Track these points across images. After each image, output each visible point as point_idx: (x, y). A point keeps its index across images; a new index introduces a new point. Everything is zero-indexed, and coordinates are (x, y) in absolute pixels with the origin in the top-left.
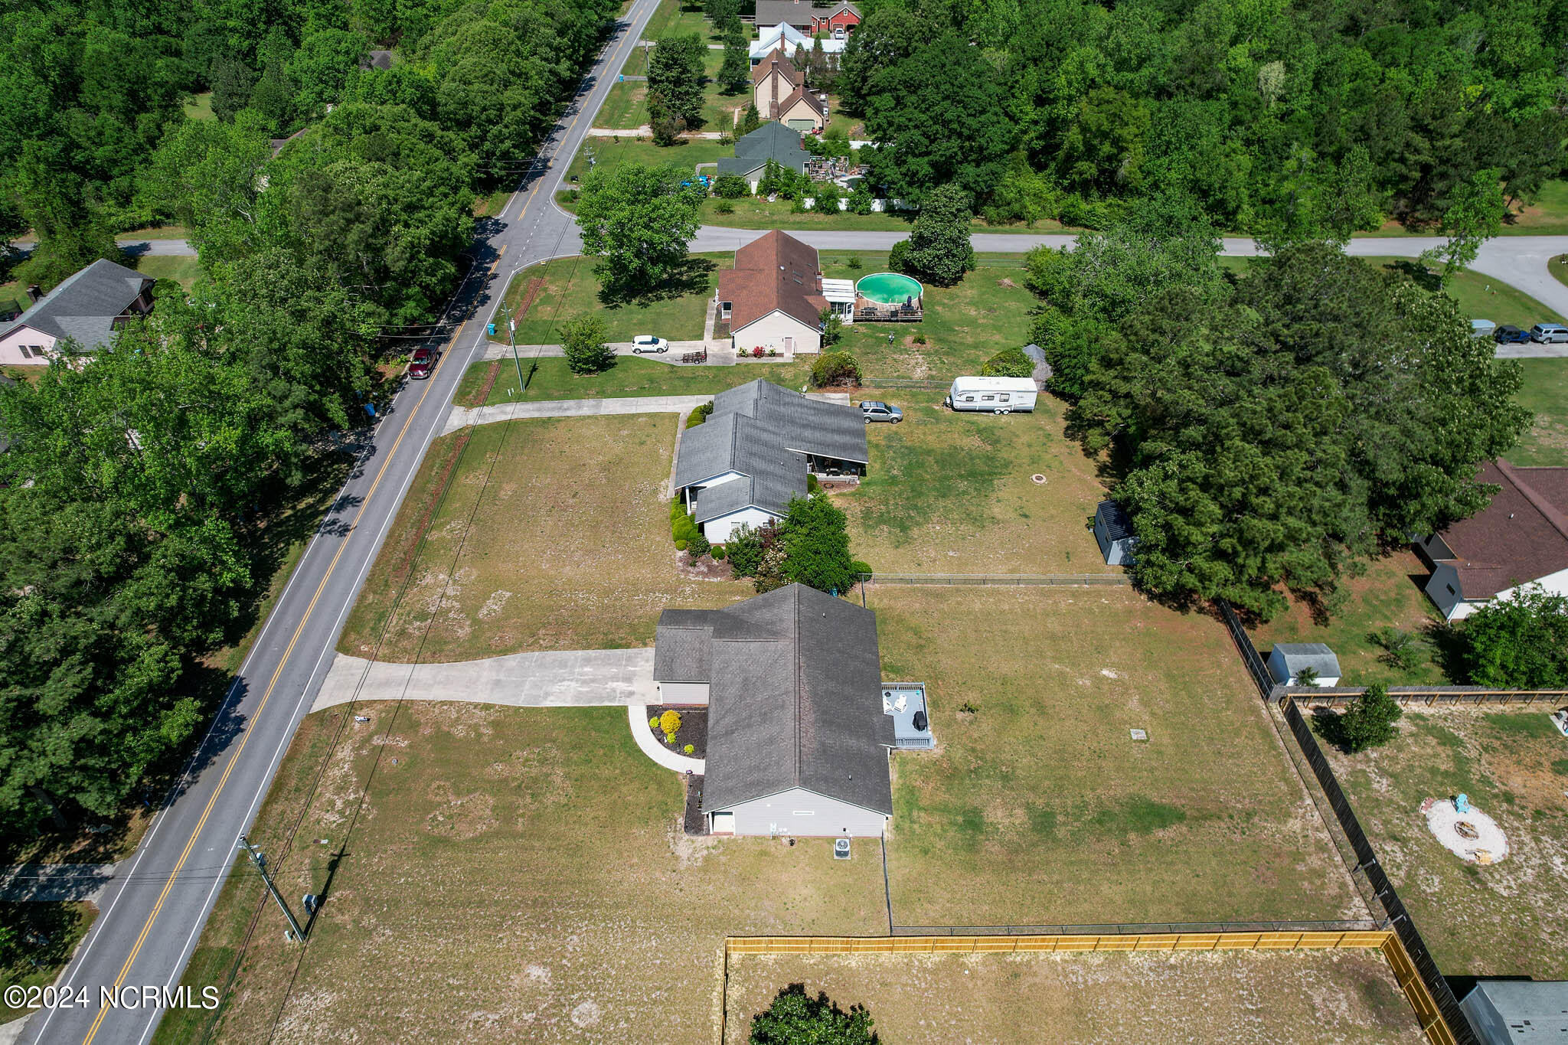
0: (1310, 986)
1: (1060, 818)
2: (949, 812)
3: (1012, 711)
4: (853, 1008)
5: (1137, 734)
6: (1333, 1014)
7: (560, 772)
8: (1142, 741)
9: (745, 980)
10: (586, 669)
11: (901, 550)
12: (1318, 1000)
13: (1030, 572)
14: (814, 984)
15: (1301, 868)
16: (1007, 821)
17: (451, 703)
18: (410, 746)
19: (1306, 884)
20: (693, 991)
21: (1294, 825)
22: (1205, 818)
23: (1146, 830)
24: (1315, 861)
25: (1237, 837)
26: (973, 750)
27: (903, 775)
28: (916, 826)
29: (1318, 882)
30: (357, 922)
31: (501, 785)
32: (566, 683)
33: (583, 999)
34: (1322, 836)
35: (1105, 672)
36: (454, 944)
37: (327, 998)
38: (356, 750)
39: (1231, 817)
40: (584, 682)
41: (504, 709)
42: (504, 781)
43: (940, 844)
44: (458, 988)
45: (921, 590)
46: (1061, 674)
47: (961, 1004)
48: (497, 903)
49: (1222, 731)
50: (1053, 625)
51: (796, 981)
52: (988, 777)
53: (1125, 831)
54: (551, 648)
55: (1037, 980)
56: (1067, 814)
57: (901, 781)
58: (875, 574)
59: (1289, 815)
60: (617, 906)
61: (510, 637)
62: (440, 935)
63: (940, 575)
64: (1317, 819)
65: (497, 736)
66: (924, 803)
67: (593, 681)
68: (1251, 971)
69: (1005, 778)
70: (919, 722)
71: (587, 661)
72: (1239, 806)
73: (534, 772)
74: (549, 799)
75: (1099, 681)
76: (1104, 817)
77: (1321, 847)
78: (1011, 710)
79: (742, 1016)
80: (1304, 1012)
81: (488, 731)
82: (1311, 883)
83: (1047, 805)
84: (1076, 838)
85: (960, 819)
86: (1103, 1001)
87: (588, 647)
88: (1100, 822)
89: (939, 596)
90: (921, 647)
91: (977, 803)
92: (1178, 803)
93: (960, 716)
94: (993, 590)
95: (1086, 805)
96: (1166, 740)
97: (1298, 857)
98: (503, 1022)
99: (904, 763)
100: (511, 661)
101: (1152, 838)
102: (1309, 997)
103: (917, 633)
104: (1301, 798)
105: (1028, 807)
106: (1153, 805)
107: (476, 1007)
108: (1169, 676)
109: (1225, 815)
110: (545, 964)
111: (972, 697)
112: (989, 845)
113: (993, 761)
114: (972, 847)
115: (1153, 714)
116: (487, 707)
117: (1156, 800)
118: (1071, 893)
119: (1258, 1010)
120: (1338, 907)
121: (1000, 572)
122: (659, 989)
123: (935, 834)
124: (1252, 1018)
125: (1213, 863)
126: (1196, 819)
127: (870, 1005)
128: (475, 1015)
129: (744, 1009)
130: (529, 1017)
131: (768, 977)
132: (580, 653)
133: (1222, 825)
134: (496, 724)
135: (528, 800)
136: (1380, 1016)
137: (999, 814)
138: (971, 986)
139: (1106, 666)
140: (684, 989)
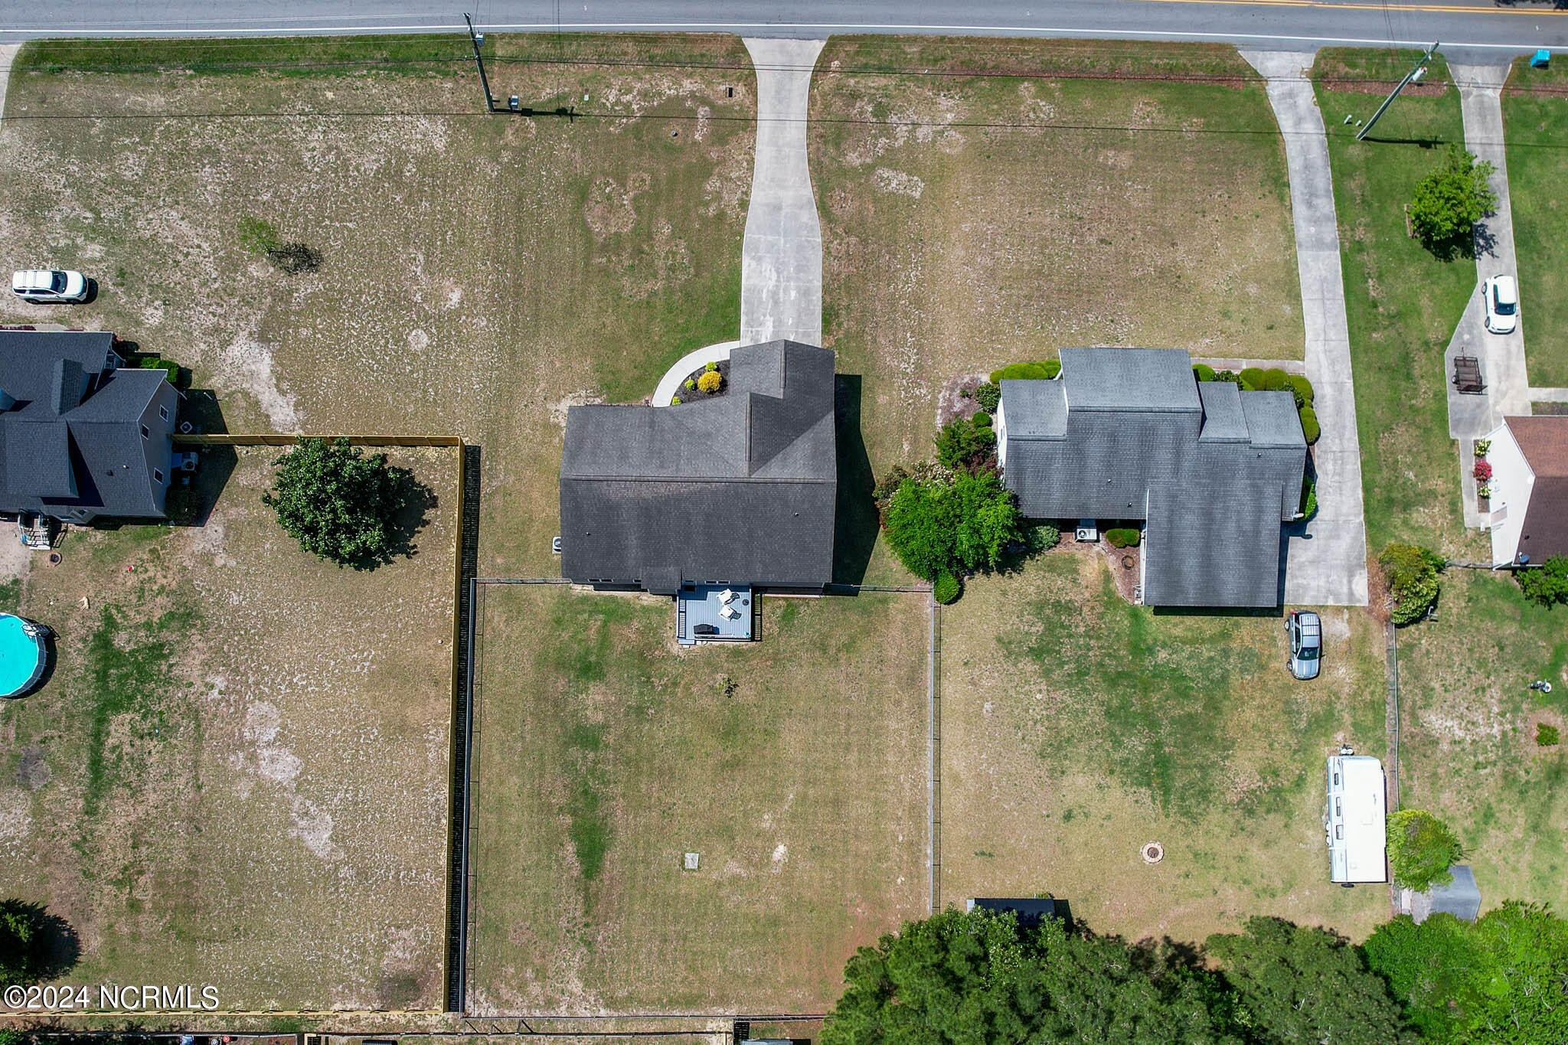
0: (417, 933)
1: (591, 755)
2: (601, 648)
3: (727, 734)
4: (415, 546)
5: (691, 860)
6: (393, 942)
7: (659, 285)
8: (683, 863)
9: (441, 461)
10: (793, 294)
11: (993, 645)
12: (405, 934)
13: (956, 802)
14: (437, 517)
15: (529, 973)
16: (590, 702)
17: (751, 169)
18: (695, 143)
19: (512, 970)
20: (432, 421)
21: (576, 986)
22: (587, 898)
23: (576, 834)
24: (535, 989)
25: (563, 923)
26: (675, 684)
27: (646, 610)
28: (586, 616)
29: (513, 983)
30: (505, 147)
31: (644, 234)
32: (774, 276)
33: (431, 336)
34: (563, 1008)
35: (781, 849)
36: (483, 227)
37: (440, 145)
38: (693, 95)
39: (587, 925)
40: (774, 295)
41: (741, 223)
42: (650, 237)
43: (565, 636)
44: (444, 240)
45: (922, 660)
46: (781, 798)
47: (414, 633)
48: (519, 255)
49: (695, 954)
50: (859, 809)
51: (440, 502)
52: (642, 694)
53: (574, 813)
54: (827, 252)
55: (432, 700)
56: (595, 762)
57: (638, 607)
58: (948, 609)
59: (587, 984)
60: (513, 354)
61: (846, 207)
62: (490, 217)
63: (949, 689)
64: (581, 1012)
65: (705, 221)
66: (612, 627)
67: (776, 303)
68: (432, 887)
69: (640, 711)
70: (707, 631)
71: (805, 293)
72: (600, 938)
73: (660, 263)
74: (626, 281)
75: (771, 839)
76: (592, 799)
77: (550, 1003)
78: (729, 732)
79: (412, 459)
80: (395, 918)
81: (712, 211)
82: (513, 977)
83: (607, 746)
84: (569, 766)
85: (593, 659)
86: (411, 751)
87: (826, 289)
88: (585, 792)
89: (912, 680)
90: (824, 650)
91: (611, 678)
92: (606, 876)
93: (720, 677)
94: (923, 749)
95: (606, 783)
96: (684, 889)
97: (541, 974)
98: (415, 279)
99: (660, 611)
100: (811, 217)
101: (566, 838)
102: (408, 927)
103: (849, 647)
104: (607, 1006)
105: (605, 727)
106: (603, 851)
107: (427, 255)
108: (775, 921)
109: (590, 920)
110: (462, 303)
111: (745, 693)
112: (561, 683)
113: (661, 702)
114: (561, 665)
115: (719, 885)
116: (744, 205)
117: (608, 855)
118: (511, 748)
119: (398, 880)
120: (488, 989)
121: (956, 762)
122: (436, 394)
123: (577, 633)
124: (393, 873)
125: (537, 890)
126: (586, 889)
127: (417, 561)
128: (421, 257)
129: (417, 461)
130: (418, 298)
131: (443, 479)
132: (818, 284)
133: (578, 914)
134: (721, 216)
135: (626, 263)
136: (390, 980)
137: (598, 698)
138: (429, 643)
139: (791, 851)
140: (434, 413)
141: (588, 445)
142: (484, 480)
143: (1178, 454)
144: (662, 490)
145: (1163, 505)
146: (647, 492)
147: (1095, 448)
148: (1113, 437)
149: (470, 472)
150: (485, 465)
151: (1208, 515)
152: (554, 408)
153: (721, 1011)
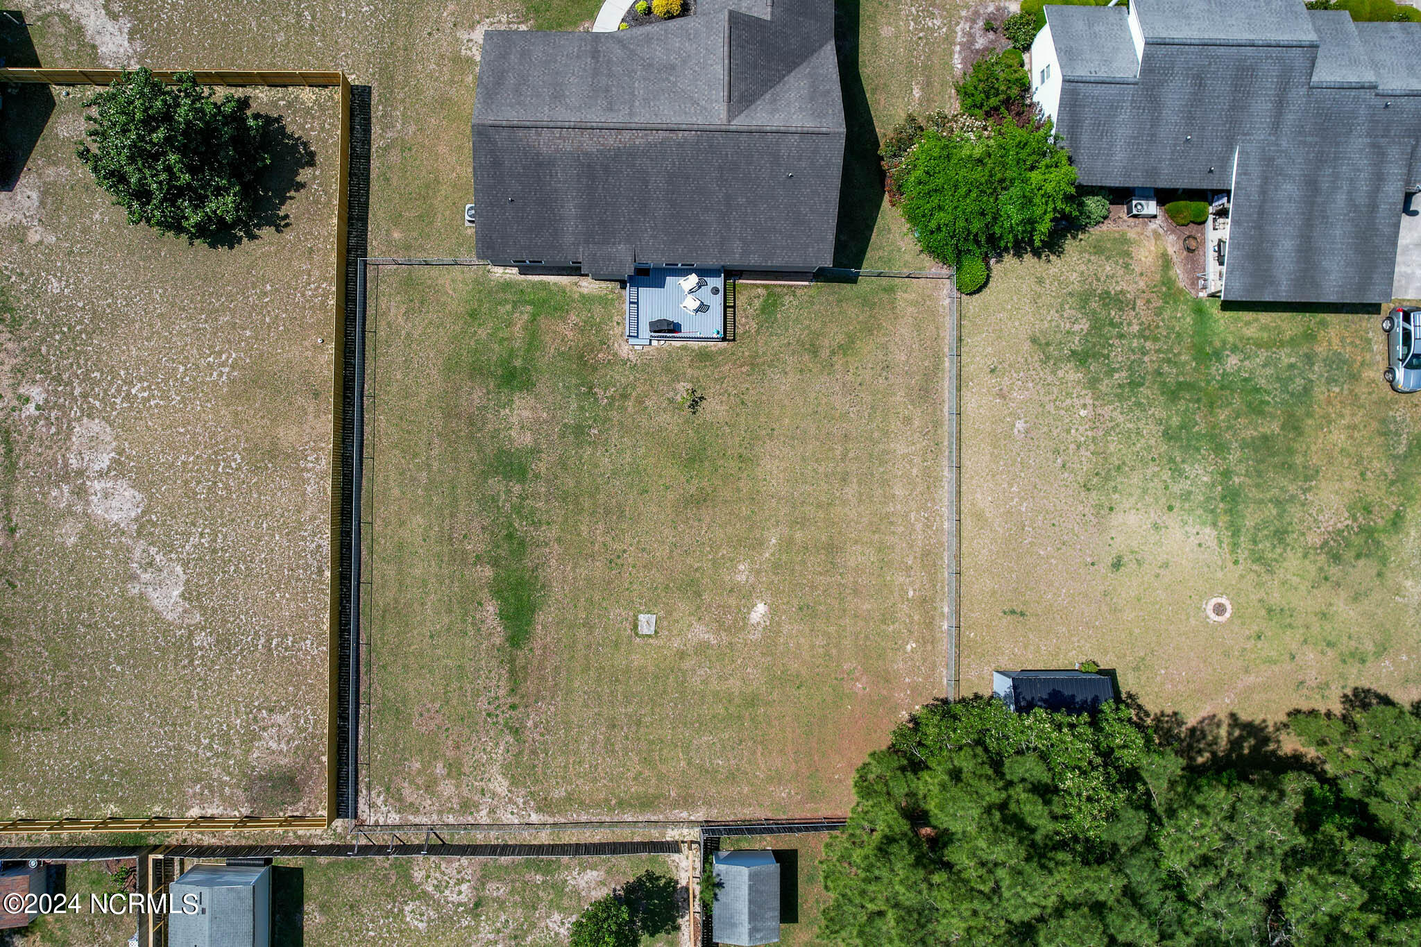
0: (295, 718)
1: (517, 488)
2: (528, 351)
3: (692, 460)
4: (287, 216)
5: (647, 624)
6: (264, 729)
8: (635, 626)
9: (320, 105)
11: (1027, 346)
12: (279, 719)
13: (979, 547)
14: (315, 177)
15: (439, 769)
16: (515, 420)
19: (418, 765)
20: (309, 53)
21: (500, 785)
22: (512, 673)
23: (497, 591)
24: (447, 788)
25: (483, 704)
26: (625, 396)
27: (586, 299)
28: (509, 307)
29: (420, 781)
34: (484, 813)
35: (761, 608)
39: (513, 707)
43: (483, 333)
45: (937, 367)
46: (760, 543)
47: (287, 330)
49: (652, 742)
50: (858, 556)
51: (319, 159)
52: (582, 408)
53: (495, 563)
55: (311, 417)
56: (523, 498)
57: (576, 296)
58: (973, 304)
59: (514, 782)
63: (971, 403)
64: (507, 818)
66: (543, 322)
68: (313, 658)
69: (579, 431)
70: (667, 328)
72: (530, 724)
75: (747, 595)
76: (519, 546)
77: (467, 806)
78: (694, 458)
79: (282, 103)
80: (267, 699)
82: (419, 772)
83: (537, 476)
84: (489, 502)
85: (518, 363)
86: (285, 483)
88: (510, 536)
89: (925, 393)
90: (814, 351)
91: (542, 388)
92: (537, 644)
93: (683, 387)
94: (938, 479)
95: (537, 524)
96: (637, 660)
97: (455, 770)
99: (604, 301)
101: (485, 594)
102: (283, 710)
103: (846, 348)
104: (539, 810)
105: (535, 451)
106: (533, 611)
108: (752, 701)
109: (516, 700)
111: (714, 408)
112: (478, 395)
113: (606, 419)
114: (477, 371)
115: (682, 655)
117: (540, 617)
118: (413, 479)
119: (270, 649)
120: (388, 789)
121: (979, 496)
122: (314, 18)
123: (497, 330)
124: (262, 640)
125: (449, 662)
126: (512, 661)
127: (289, 235)
129: (289, 105)
131: (323, 128)
133: (502, 692)
136: (261, 778)
137: (526, 413)
138: (306, 343)
139: (773, 610)
140: (312, 44)
141: (511, 80)
142: (376, 130)
143: (1280, 104)
144: (611, 140)
145: (1255, 171)
146: (589, 143)
147: (1175, 95)
148: (1199, 80)
149: (357, 120)
150: (377, 111)
151: (1311, 185)
152: (466, 37)
153: (684, 815)
